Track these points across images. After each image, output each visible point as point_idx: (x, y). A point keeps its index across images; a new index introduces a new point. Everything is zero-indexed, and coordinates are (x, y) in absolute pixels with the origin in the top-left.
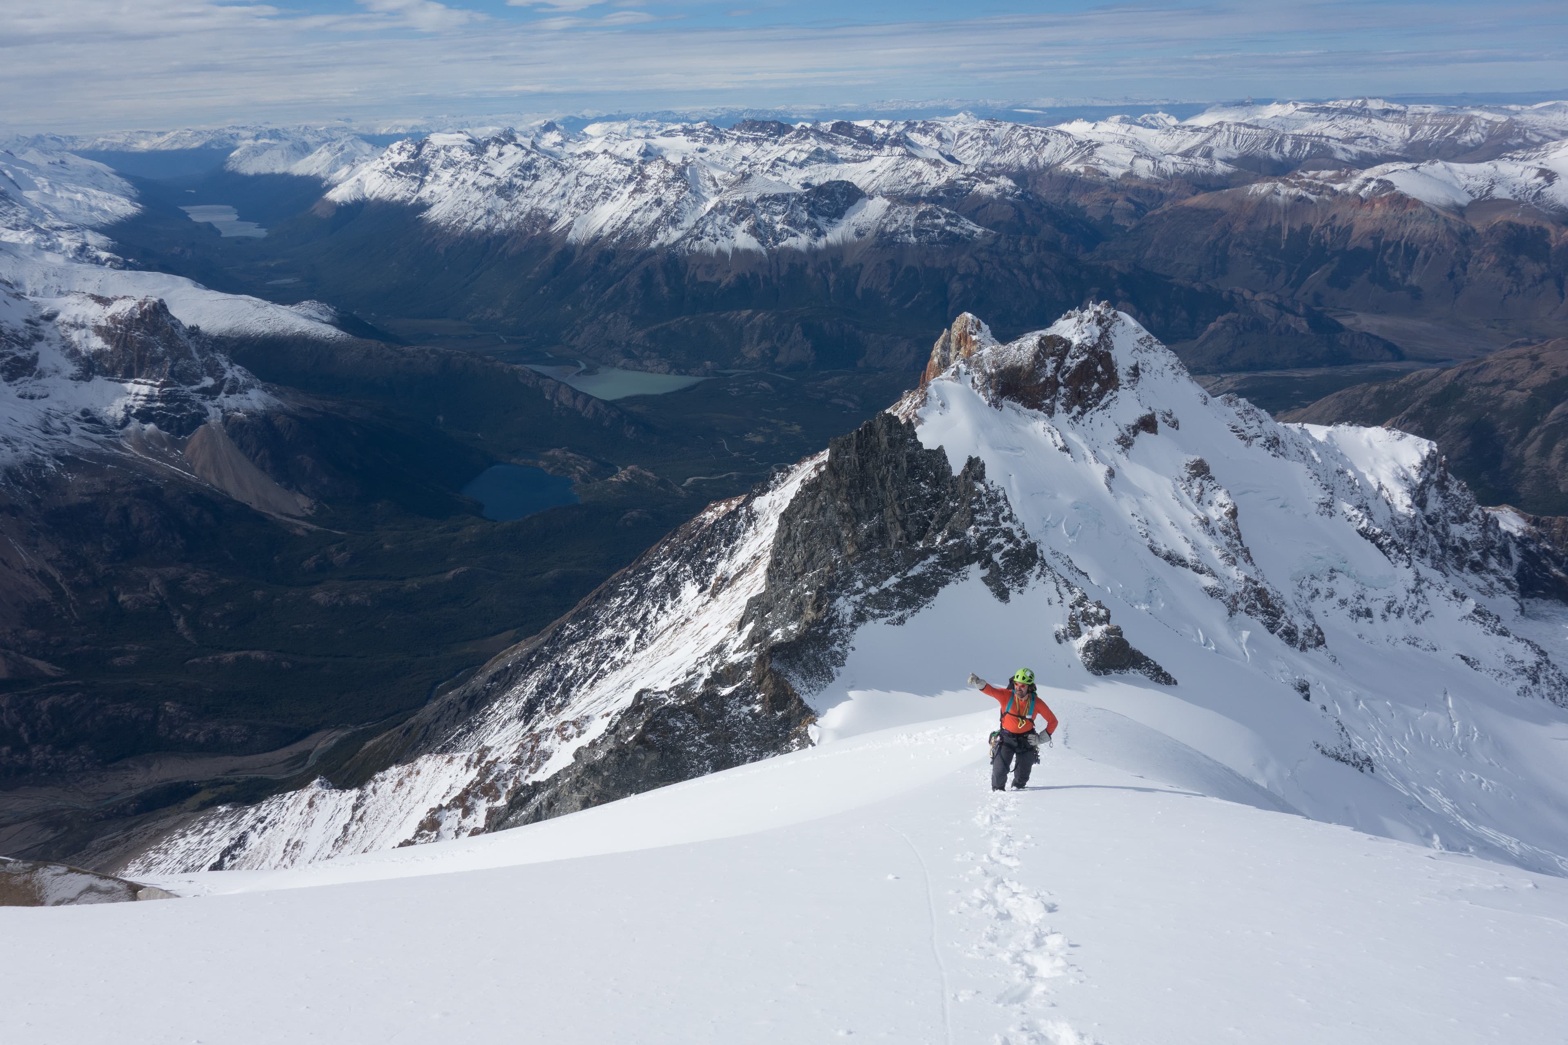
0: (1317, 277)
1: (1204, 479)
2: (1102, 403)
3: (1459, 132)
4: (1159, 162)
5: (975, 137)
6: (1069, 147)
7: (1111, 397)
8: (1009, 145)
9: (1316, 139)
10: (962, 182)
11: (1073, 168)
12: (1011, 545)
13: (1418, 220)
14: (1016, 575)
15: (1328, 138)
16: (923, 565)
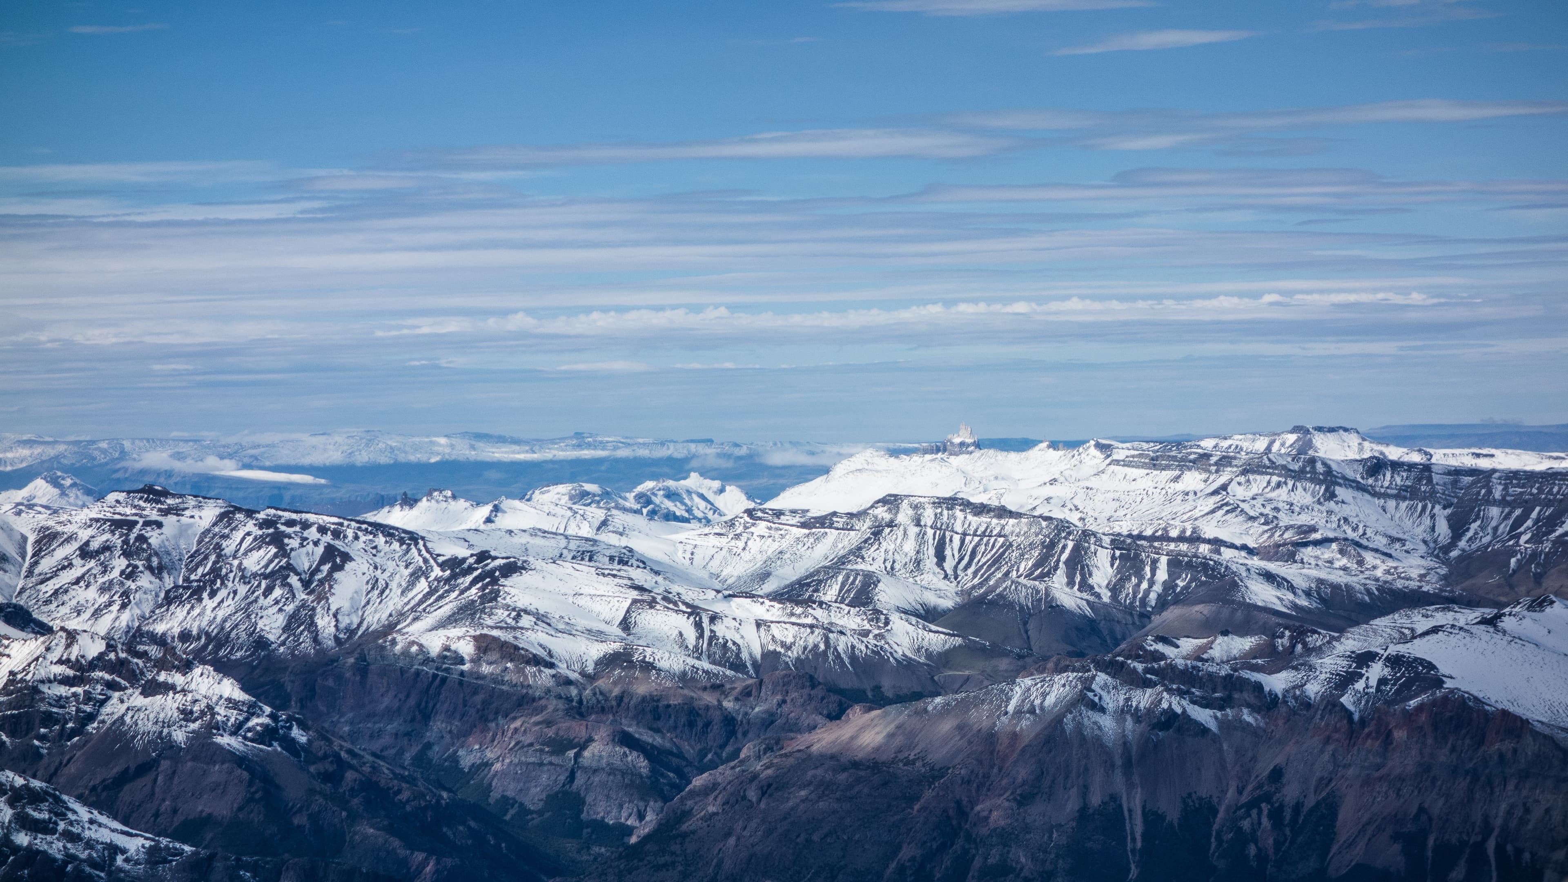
4: (713, 619)
5: (95, 545)
6: (416, 576)
8: (215, 571)
9: (1184, 547)
10: (63, 691)
11: (434, 644)
13: (1524, 775)
15: (1217, 543)
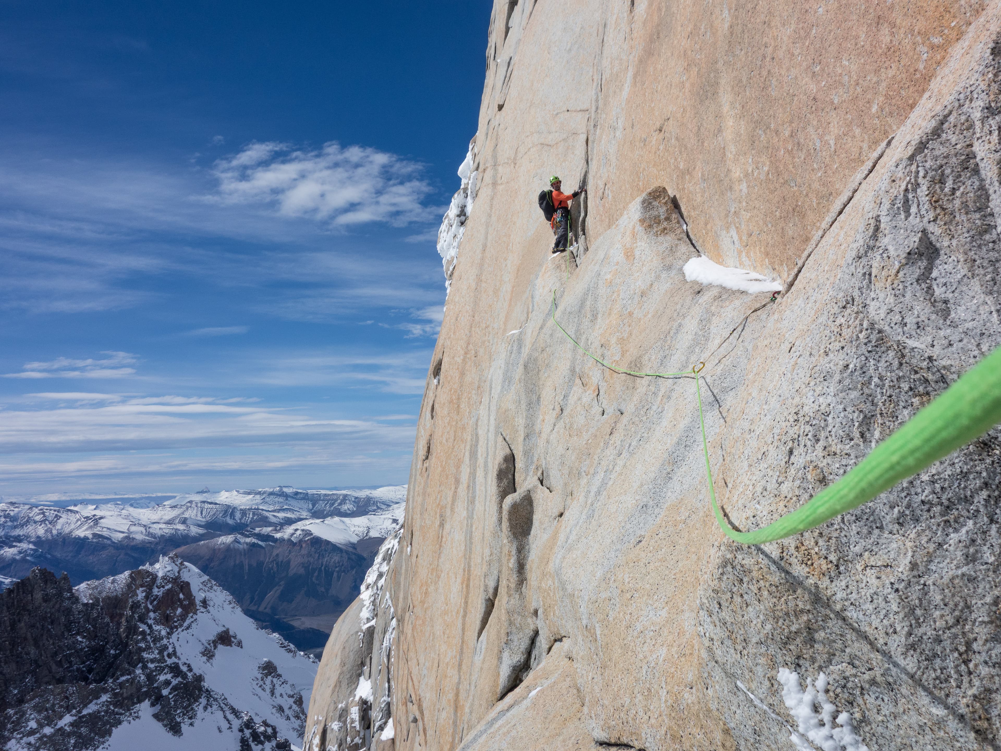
0: (272, 596)
1: (273, 677)
2: (186, 624)
3: (340, 504)
4: (149, 528)
6: (78, 520)
7: (193, 620)
9: (255, 511)
11: (82, 535)
12: (179, 679)
13: (330, 553)
14: (185, 708)
15: (263, 510)
16: (96, 704)
